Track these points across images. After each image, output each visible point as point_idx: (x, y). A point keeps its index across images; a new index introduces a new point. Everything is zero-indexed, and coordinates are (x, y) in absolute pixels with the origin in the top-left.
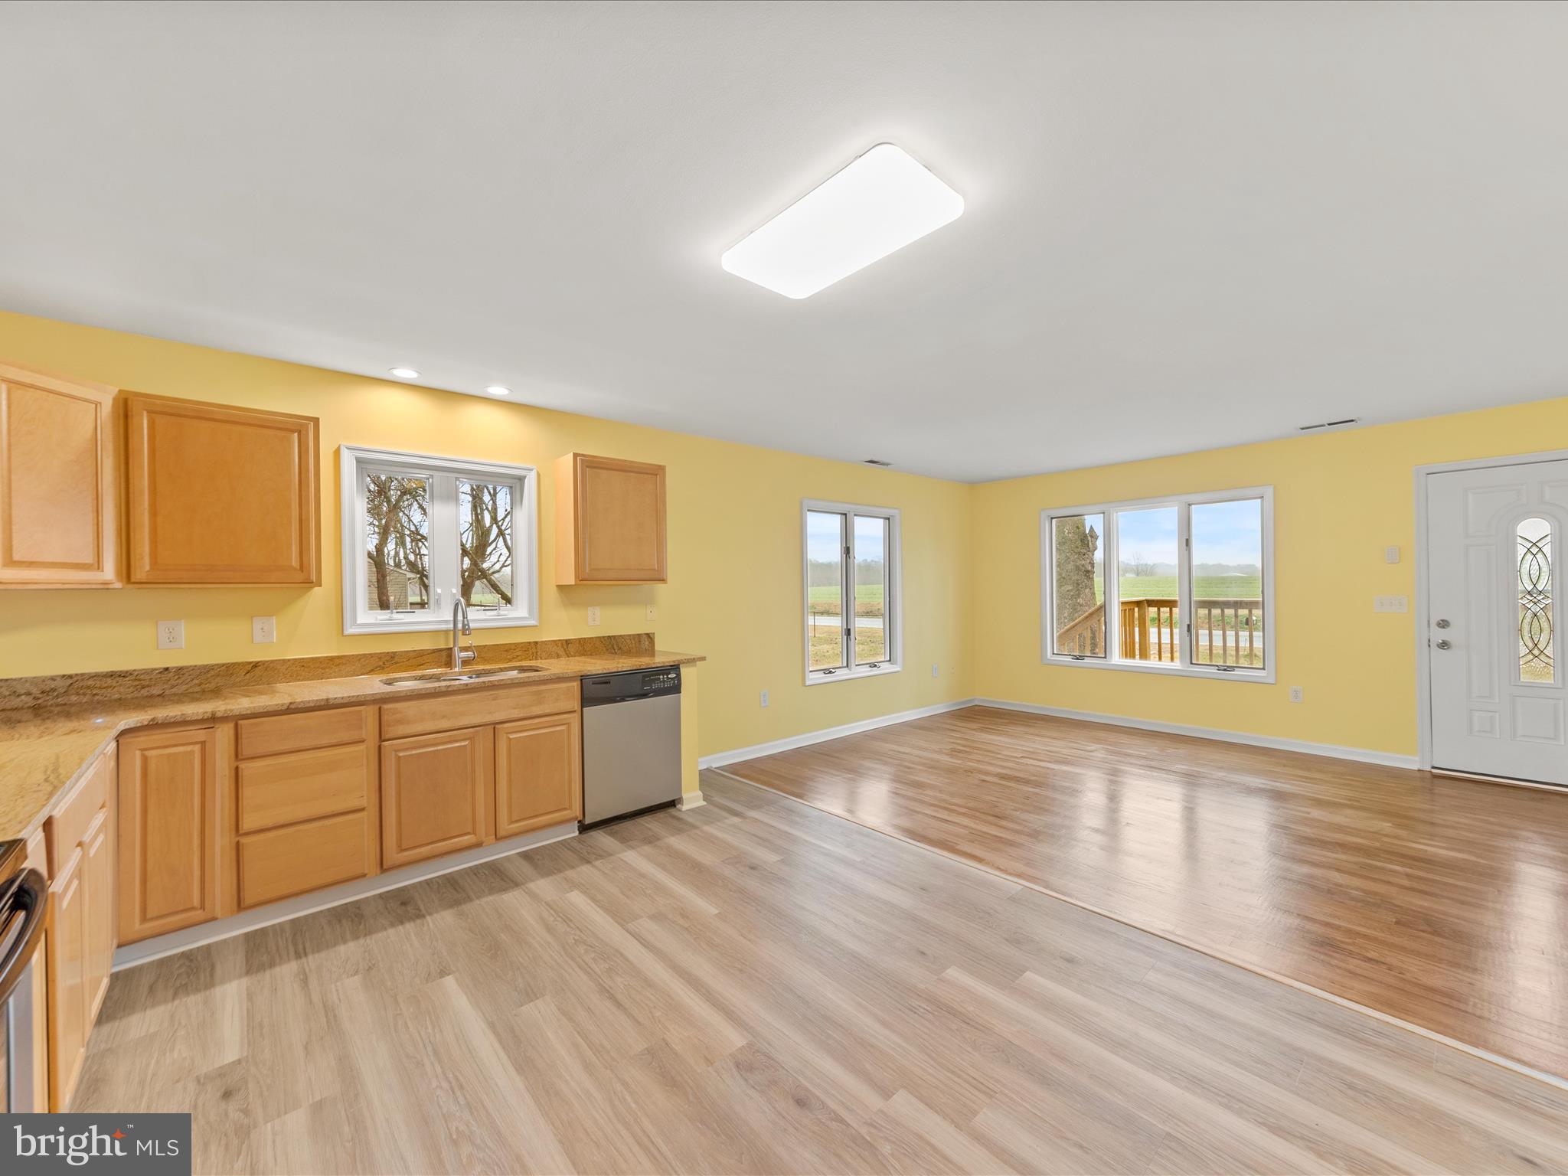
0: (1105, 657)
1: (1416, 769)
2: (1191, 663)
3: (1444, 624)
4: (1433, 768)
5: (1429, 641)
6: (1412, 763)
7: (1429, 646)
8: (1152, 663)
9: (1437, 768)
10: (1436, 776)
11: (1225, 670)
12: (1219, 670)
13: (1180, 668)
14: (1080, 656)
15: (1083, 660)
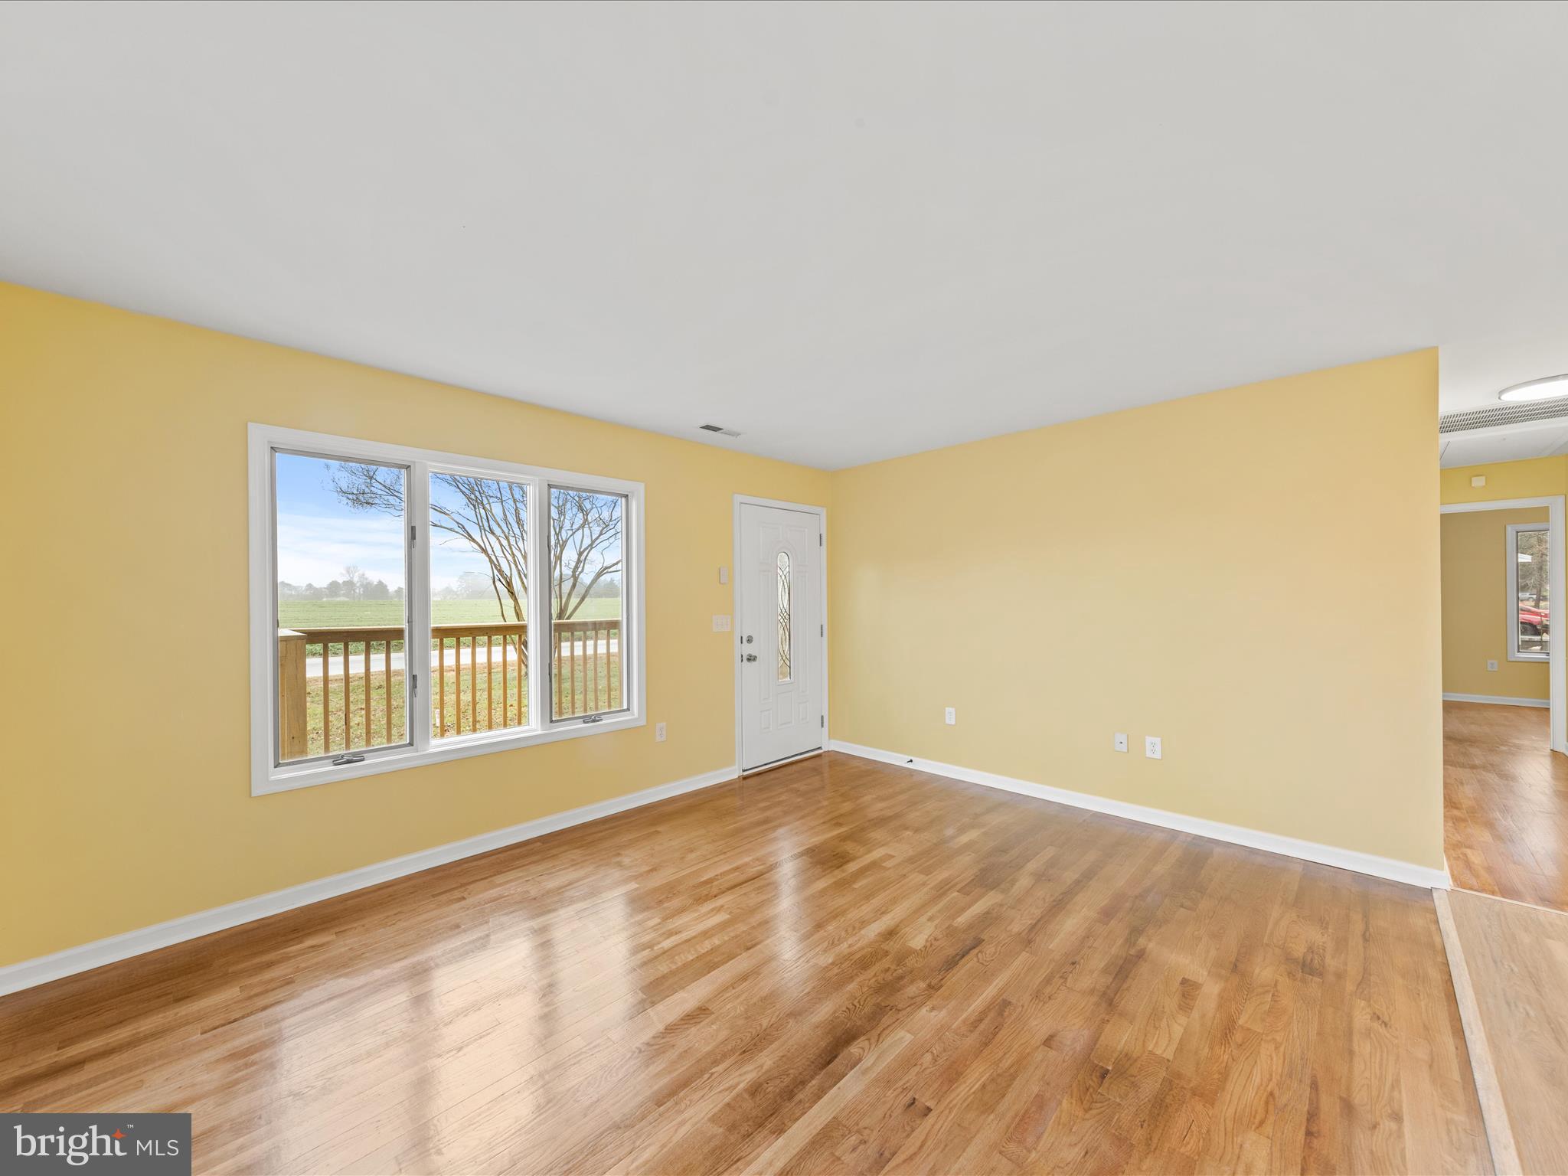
0: (410, 744)
2: (552, 721)
3: (749, 640)
4: (743, 771)
5: (741, 655)
6: (734, 772)
7: (742, 660)
8: (499, 735)
9: (746, 770)
10: (745, 778)
11: (594, 721)
12: (588, 722)
13: (540, 732)
14: (354, 754)
15: (363, 760)
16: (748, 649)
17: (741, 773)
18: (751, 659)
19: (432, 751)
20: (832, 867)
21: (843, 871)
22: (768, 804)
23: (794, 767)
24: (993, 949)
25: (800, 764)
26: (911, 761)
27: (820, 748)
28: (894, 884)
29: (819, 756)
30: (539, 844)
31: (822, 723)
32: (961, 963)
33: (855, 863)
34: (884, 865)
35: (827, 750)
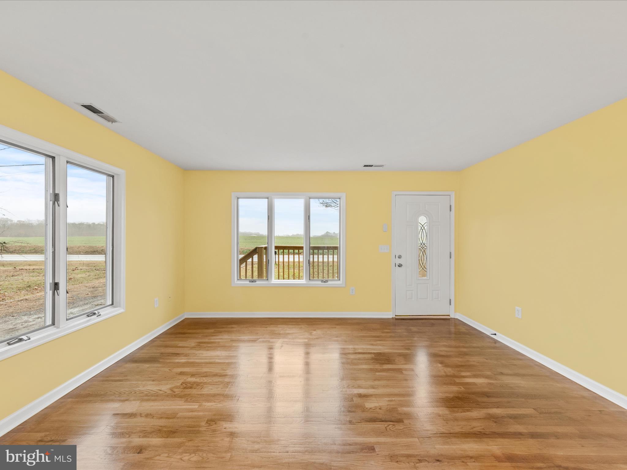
0: (268, 280)
1: (391, 317)
2: (310, 280)
3: (400, 257)
4: (396, 316)
5: (395, 264)
6: (389, 315)
7: (395, 266)
8: (291, 281)
9: (397, 316)
10: (397, 319)
11: (325, 282)
12: (322, 282)
13: (305, 283)
14: (254, 280)
15: (256, 282)
16: (398, 261)
17: (394, 316)
18: (400, 266)
19: (272, 283)
20: (378, 363)
21: (381, 366)
22: (389, 331)
23: (423, 321)
24: (402, 428)
25: (428, 320)
26: (495, 334)
27: (449, 315)
28: (396, 381)
29: (449, 319)
30: (300, 320)
31: (450, 303)
32: (377, 423)
33: (392, 365)
34: (403, 372)
35: (453, 317)
